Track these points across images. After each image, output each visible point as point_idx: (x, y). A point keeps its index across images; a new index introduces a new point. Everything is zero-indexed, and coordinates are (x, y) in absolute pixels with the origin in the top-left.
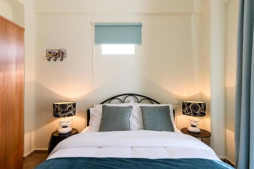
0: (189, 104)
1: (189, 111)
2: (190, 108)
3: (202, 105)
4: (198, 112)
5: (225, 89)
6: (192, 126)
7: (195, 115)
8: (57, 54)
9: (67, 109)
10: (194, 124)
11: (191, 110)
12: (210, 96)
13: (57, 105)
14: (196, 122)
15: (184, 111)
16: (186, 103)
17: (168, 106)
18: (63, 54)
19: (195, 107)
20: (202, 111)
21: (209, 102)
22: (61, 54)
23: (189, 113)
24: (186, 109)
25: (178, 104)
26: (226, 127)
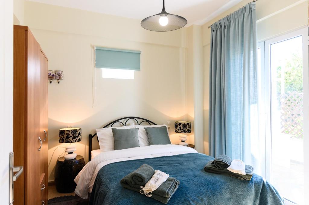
0: (180, 124)
1: (181, 129)
2: (181, 127)
3: (189, 124)
4: (186, 130)
5: (204, 111)
6: (182, 141)
7: (185, 132)
8: (53, 76)
9: (77, 135)
10: (184, 139)
11: (182, 129)
12: (194, 117)
13: (68, 131)
14: (184, 138)
15: (177, 129)
16: (178, 123)
17: (166, 126)
18: (60, 76)
19: (185, 126)
20: (189, 129)
21: (193, 122)
22: (57, 76)
23: (180, 131)
24: (178, 128)
25: (170, 125)
26: (204, 140)
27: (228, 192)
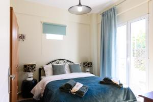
0: (86, 62)
3: (91, 63)
7: (89, 67)
8: (20, 37)
9: (33, 68)
11: (87, 65)
15: (84, 66)
22: (23, 37)
25: (81, 63)
27: (112, 92)
